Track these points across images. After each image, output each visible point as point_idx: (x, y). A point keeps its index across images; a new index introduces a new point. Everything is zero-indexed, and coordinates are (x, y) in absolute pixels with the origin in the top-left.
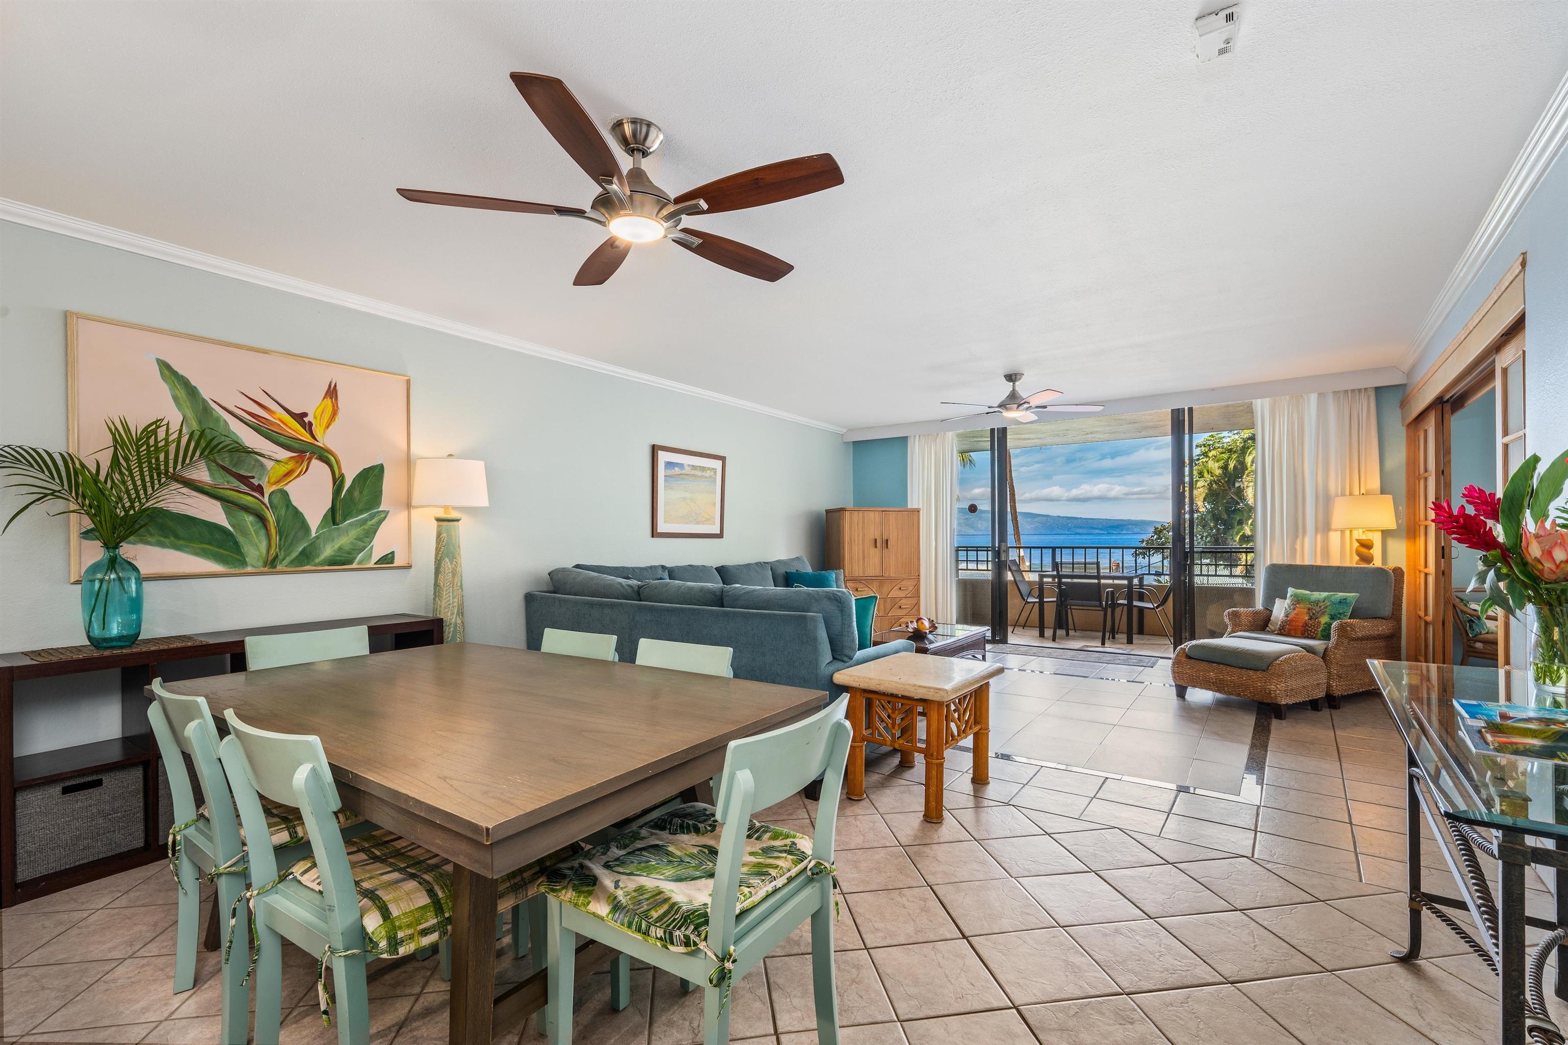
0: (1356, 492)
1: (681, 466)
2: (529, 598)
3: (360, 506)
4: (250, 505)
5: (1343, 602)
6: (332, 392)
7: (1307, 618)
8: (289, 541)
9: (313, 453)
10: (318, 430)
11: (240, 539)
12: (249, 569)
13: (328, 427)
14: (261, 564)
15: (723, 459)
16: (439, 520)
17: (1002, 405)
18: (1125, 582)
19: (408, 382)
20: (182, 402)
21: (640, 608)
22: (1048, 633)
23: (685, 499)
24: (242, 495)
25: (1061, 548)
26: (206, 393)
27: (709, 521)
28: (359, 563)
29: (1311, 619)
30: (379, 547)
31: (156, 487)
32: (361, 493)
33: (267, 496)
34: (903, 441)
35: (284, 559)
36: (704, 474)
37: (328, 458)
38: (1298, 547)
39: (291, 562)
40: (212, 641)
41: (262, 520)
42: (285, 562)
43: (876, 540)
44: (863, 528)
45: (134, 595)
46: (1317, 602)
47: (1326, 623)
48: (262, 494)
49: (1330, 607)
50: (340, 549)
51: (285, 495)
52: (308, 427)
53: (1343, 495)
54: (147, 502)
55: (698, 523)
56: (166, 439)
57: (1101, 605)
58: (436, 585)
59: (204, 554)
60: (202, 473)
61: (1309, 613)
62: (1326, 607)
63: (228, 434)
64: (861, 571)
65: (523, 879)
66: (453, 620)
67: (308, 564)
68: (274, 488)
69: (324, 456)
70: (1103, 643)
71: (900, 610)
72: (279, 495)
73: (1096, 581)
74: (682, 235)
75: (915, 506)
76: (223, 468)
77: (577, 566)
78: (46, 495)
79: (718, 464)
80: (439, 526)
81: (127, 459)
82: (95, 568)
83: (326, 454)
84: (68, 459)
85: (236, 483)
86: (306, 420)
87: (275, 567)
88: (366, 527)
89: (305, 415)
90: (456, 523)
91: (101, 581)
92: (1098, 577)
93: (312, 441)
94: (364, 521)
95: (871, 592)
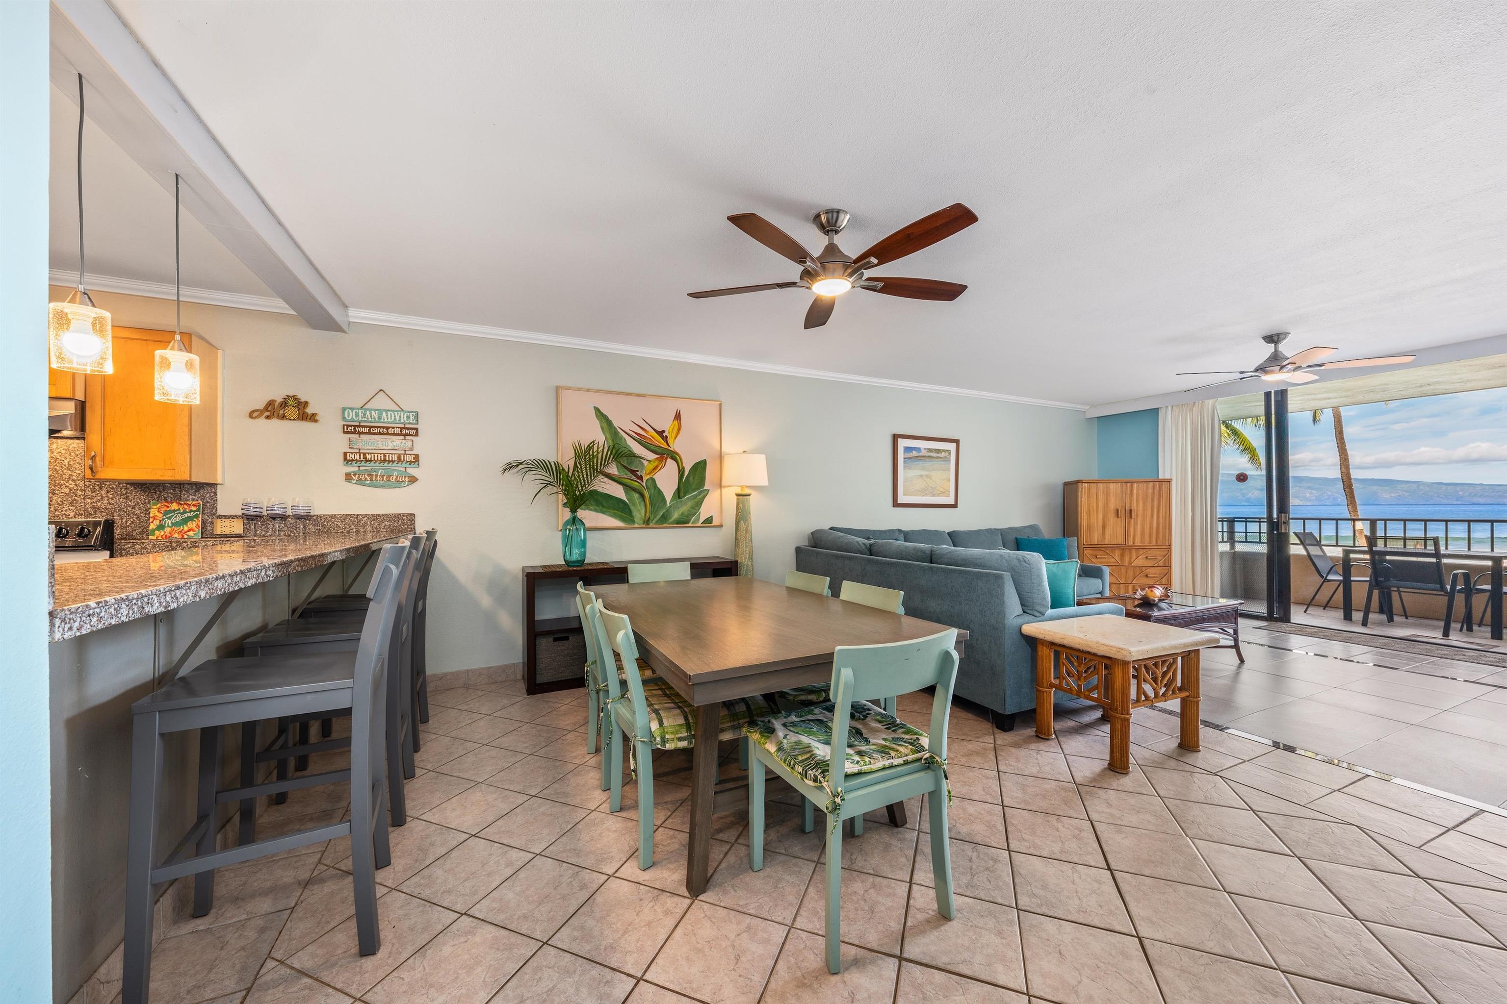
1: (918, 449)
2: (798, 550)
3: (694, 487)
4: (637, 488)
6: (678, 417)
8: (655, 510)
9: (668, 455)
10: (670, 441)
11: (632, 508)
12: (636, 525)
13: (676, 438)
14: (642, 522)
15: (957, 442)
16: (738, 495)
17: (1262, 369)
18: (1489, 563)
19: (720, 405)
20: (605, 430)
21: (869, 561)
22: (1357, 616)
23: (921, 476)
24: (632, 482)
25: (1385, 520)
26: (616, 424)
27: (945, 493)
28: (692, 523)
30: (705, 512)
31: (593, 478)
32: (693, 478)
33: (644, 481)
34: (1154, 412)
35: (653, 520)
36: (939, 455)
37: (676, 457)
39: (657, 522)
40: (616, 566)
41: (642, 496)
42: (654, 522)
43: (1118, 510)
44: (1103, 499)
45: (583, 538)
48: (643, 481)
50: (682, 514)
51: (653, 480)
52: (665, 439)
54: (589, 486)
55: (934, 495)
56: (597, 451)
57: (1443, 588)
58: (736, 539)
59: (614, 516)
60: (613, 469)
63: (627, 446)
64: (1101, 539)
65: (739, 724)
66: (746, 563)
67: (665, 523)
68: (648, 477)
69: (674, 456)
70: (1446, 634)
71: (1146, 579)
72: (650, 481)
73: (1434, 560)
74: (867, 283)
75: (1167, 477)
76: (625, 467)
77: (832, 529)
78: (548, 484)
79: (952, 447)
80: (737, 499)
81: (580, 464)
82: (566, 523)
83: (675, 455)
84: (557, 465)
85: (630, 475)
86: (664, 434)
87: (648, 524)
88: (696, 500)
89: (664, 431)
90: (748, 497)
91: (570, 530)
92: (1437, 554)
93: (667, 447)
94: (696, 496)
95: (1113, 560)
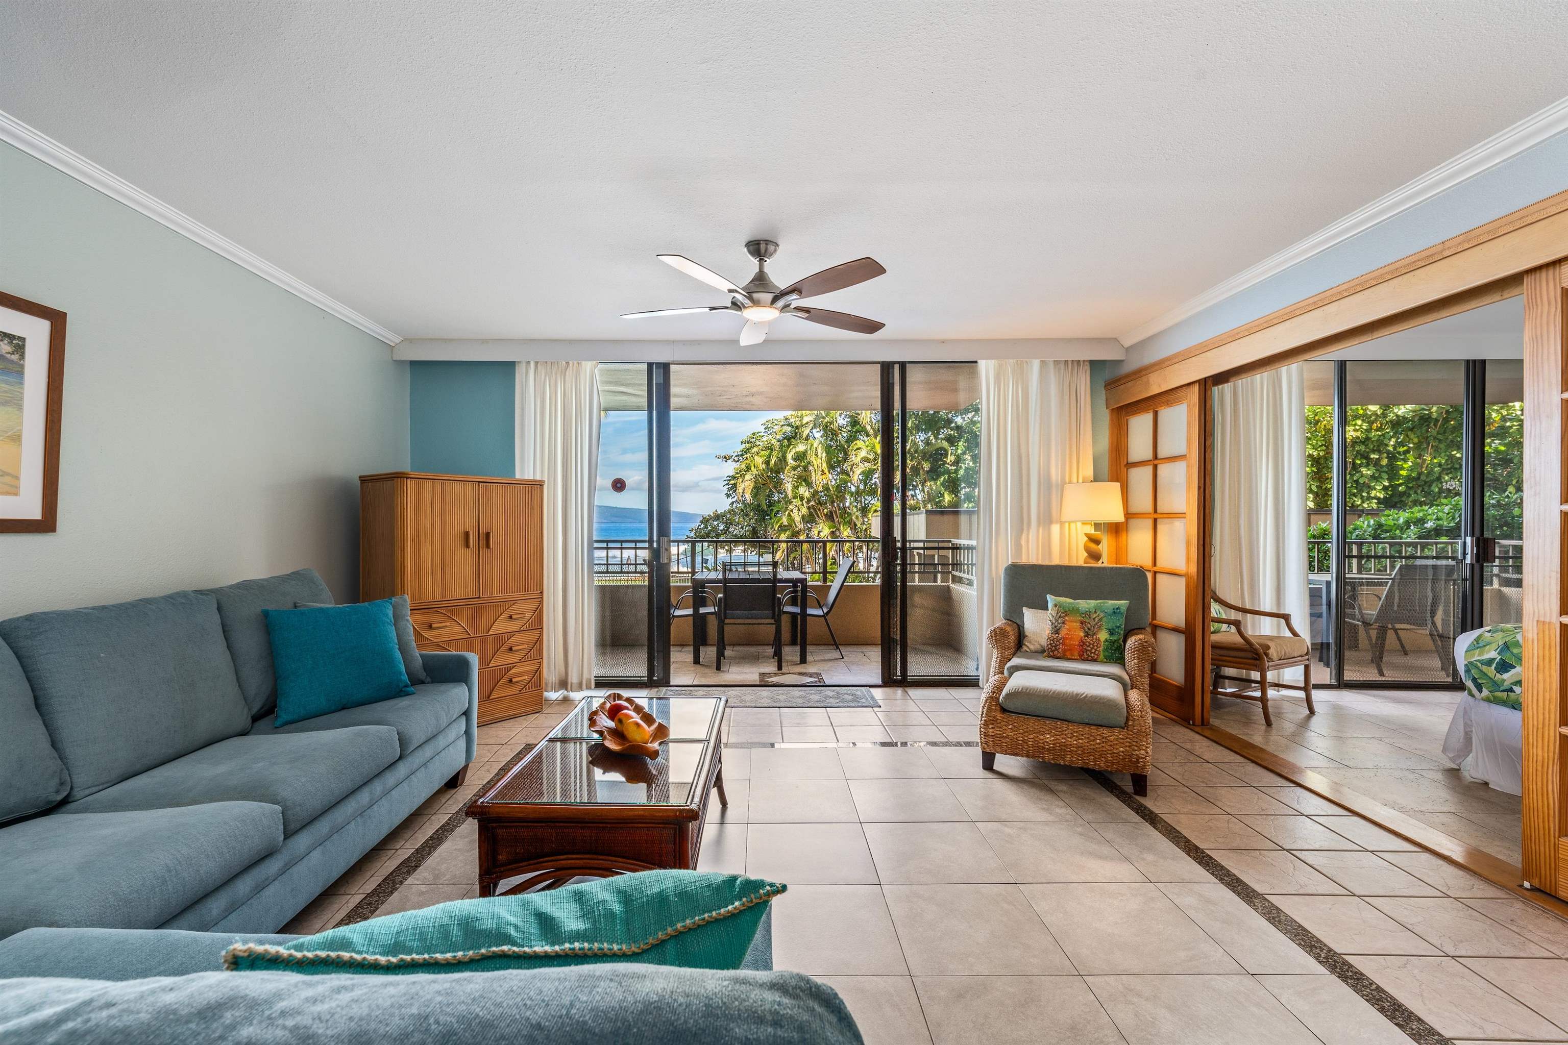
0: (1075, 480)
5: (1116, 612)
7: (1082, 634)
29: (1087, 635)
34: (508, 368)
38: (1023, 543)
43: (467, 534)
44: (443, 514)
46: (1088, 614)
47: (1106, 641)
49: (1104, 619)
53: (1070, 482)
61: (1083, 628)
62: (1100, 620)
64: (438, 591)
71: (510, 654)
75: (529, 475)
95: (458, 629)
